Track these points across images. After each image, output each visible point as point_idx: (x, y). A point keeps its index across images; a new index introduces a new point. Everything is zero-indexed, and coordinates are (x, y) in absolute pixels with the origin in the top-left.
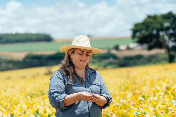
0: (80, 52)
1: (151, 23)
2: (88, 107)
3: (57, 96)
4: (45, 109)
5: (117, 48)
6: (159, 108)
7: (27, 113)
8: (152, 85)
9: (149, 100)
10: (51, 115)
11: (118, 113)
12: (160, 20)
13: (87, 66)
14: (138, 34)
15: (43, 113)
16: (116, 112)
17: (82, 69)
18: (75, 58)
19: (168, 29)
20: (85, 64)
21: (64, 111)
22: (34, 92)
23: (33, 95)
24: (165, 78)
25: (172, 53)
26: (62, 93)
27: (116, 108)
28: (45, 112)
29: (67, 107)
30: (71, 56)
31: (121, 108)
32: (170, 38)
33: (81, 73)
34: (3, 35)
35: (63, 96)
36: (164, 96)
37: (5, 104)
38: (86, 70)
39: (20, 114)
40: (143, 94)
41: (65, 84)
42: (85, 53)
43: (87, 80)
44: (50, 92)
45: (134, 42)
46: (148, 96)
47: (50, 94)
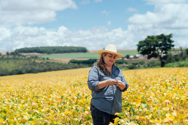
0: (110, 55)
1: (150, 41)
2: (113, 91)
3: (93, 83)
4: (83, 93)
5: (128, 57)
6: (158, 93)
7: (71, 95)
8: (151, 80)
9: (150, 89)
10: (87, 97)
11: (130, 97)
12: (155, 39)
13: (113, 65)
14: (141, 48)
15: (82, 95)
16: (129, 96)
17: (110, 66)
18: (107, 59)
19: (161, 45)
20: (112, 63)
21: (97, 92)
22: (76, 83)
23: (75, 85)
24: (159, 76)
25: (163, 61)
26: (96, 81)
27: (129, 93)
28: (84, 95)
29: (99, 90)
30: (104, 58)
31: (131, 94)
32: (162, 51)
33: (109, 69)
34: (56, 47)
35: (97, 82)
36: (160, 86)
37: (57, 90)
38: (112, 67)
39: (67, 96)
40: (146, 85)
41: (98, 75)
42: (113, 56)
43: (113, 73)
44: (89, 80)
45: (139, 54)
46: (150, 86)
47: (89, 81)
